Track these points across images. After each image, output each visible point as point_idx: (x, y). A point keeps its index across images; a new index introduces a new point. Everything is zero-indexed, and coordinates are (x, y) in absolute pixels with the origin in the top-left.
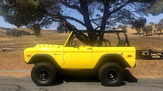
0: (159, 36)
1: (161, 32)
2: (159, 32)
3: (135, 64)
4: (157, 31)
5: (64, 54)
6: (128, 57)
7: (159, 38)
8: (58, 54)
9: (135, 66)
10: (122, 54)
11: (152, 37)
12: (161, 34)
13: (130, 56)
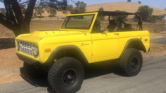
0: (40, 19)
1: (41, 15)
2: (39, 15)
3: (149, 49)
4: (37, 15)
5: (92, 43)
6: (145, 41)
7: (41, 21)
8: (86, 44)
9: (149, 51)
10: (141, 38)
11: (33, 20)
12: (42, 18)
13: (146, 40)
